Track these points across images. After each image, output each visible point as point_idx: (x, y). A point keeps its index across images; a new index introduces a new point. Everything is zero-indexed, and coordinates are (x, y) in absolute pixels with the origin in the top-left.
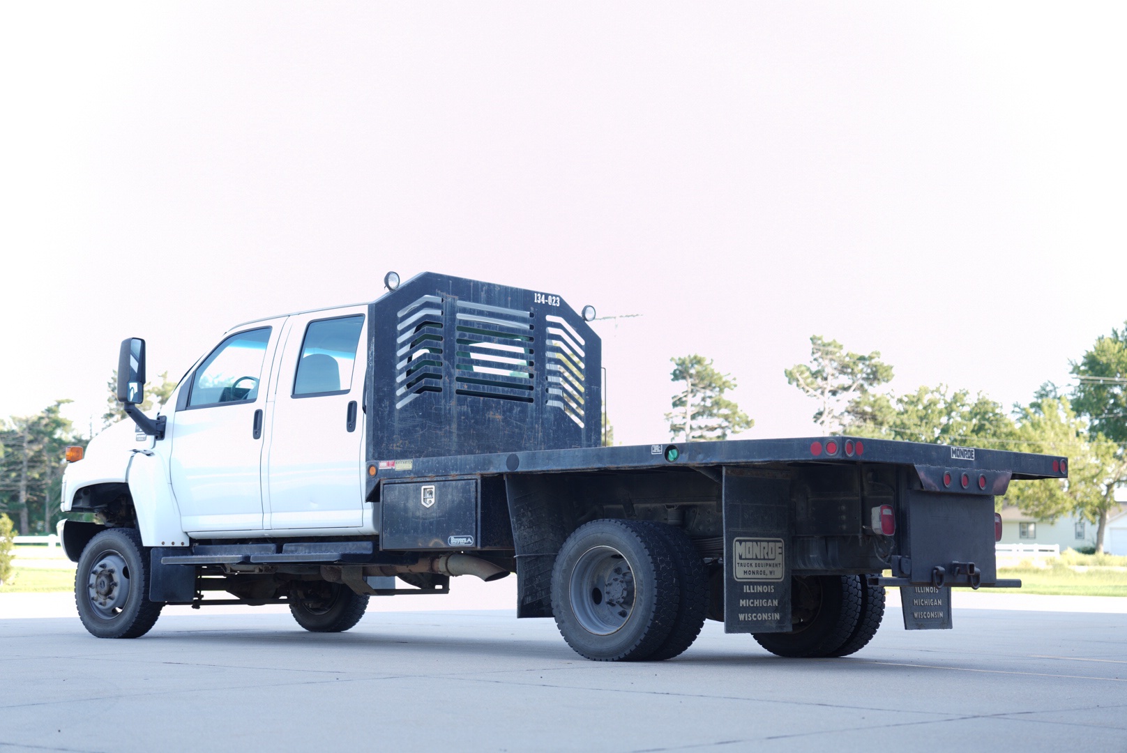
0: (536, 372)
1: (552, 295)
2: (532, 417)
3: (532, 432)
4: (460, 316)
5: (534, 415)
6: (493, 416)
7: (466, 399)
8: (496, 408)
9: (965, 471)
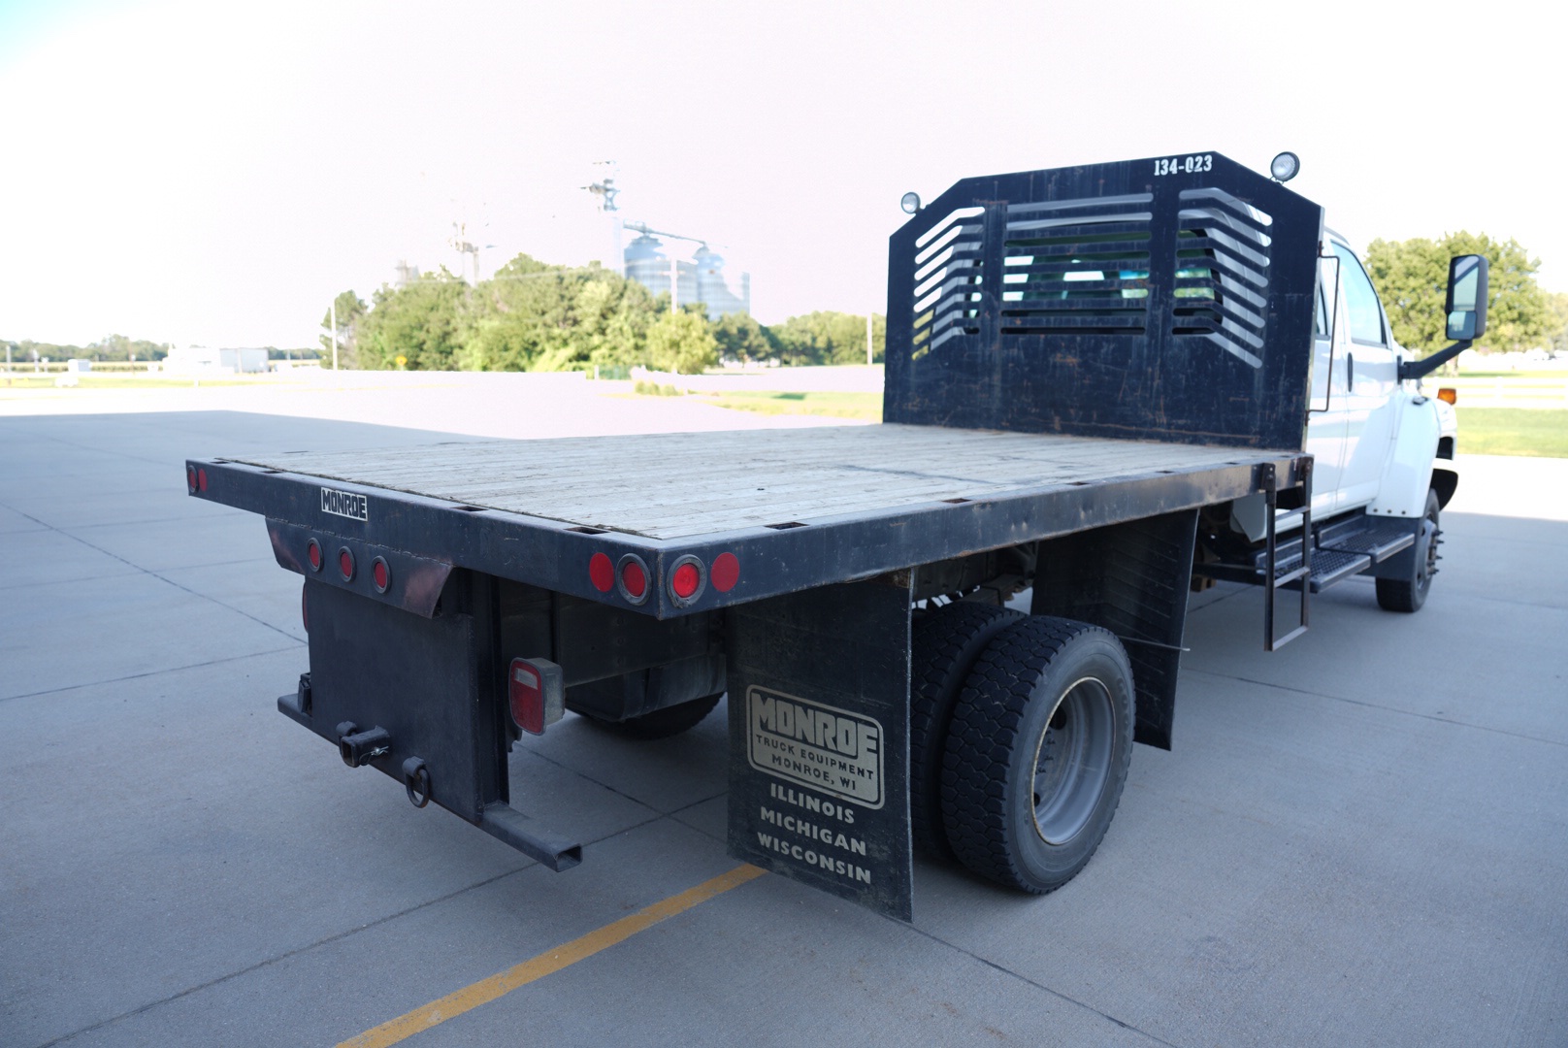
0: (1151, 286)
1: (1194, 156)
2: (1139, 356)
3: (1139, 379)
4: (1011, 226)
6: (1062, 361)
7: (1017, 340)
8: (1068, 348)
9: (345, 543)
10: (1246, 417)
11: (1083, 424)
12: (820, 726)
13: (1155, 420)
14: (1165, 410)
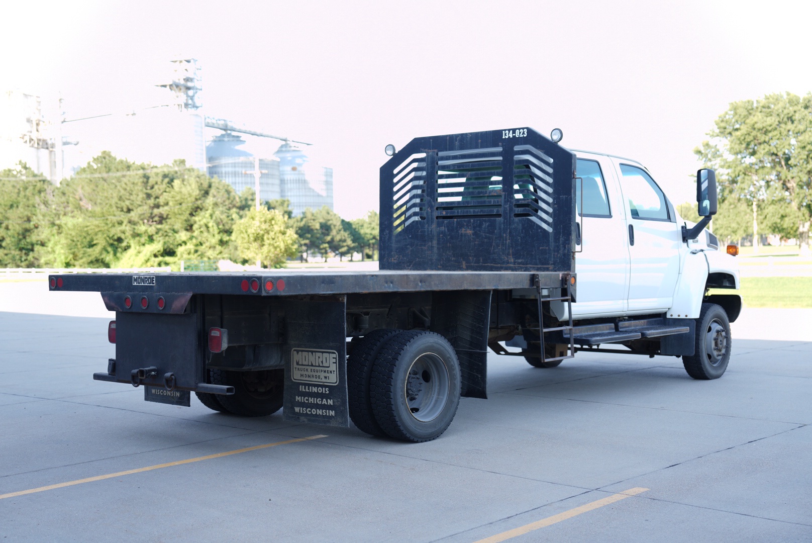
0: (504, 193)
1: (519, 129)
2: (500, 229)
3: (500, 240)
4: (440, 163)
5: (502, 226)
6: (465, 232)
7: (444, 222)
8: (467, 226)
9: (145, 295)
10: (547, 256)
11: (476, 265)
12: (317, 358)
13: (508, 260)
14: (513, 255)
